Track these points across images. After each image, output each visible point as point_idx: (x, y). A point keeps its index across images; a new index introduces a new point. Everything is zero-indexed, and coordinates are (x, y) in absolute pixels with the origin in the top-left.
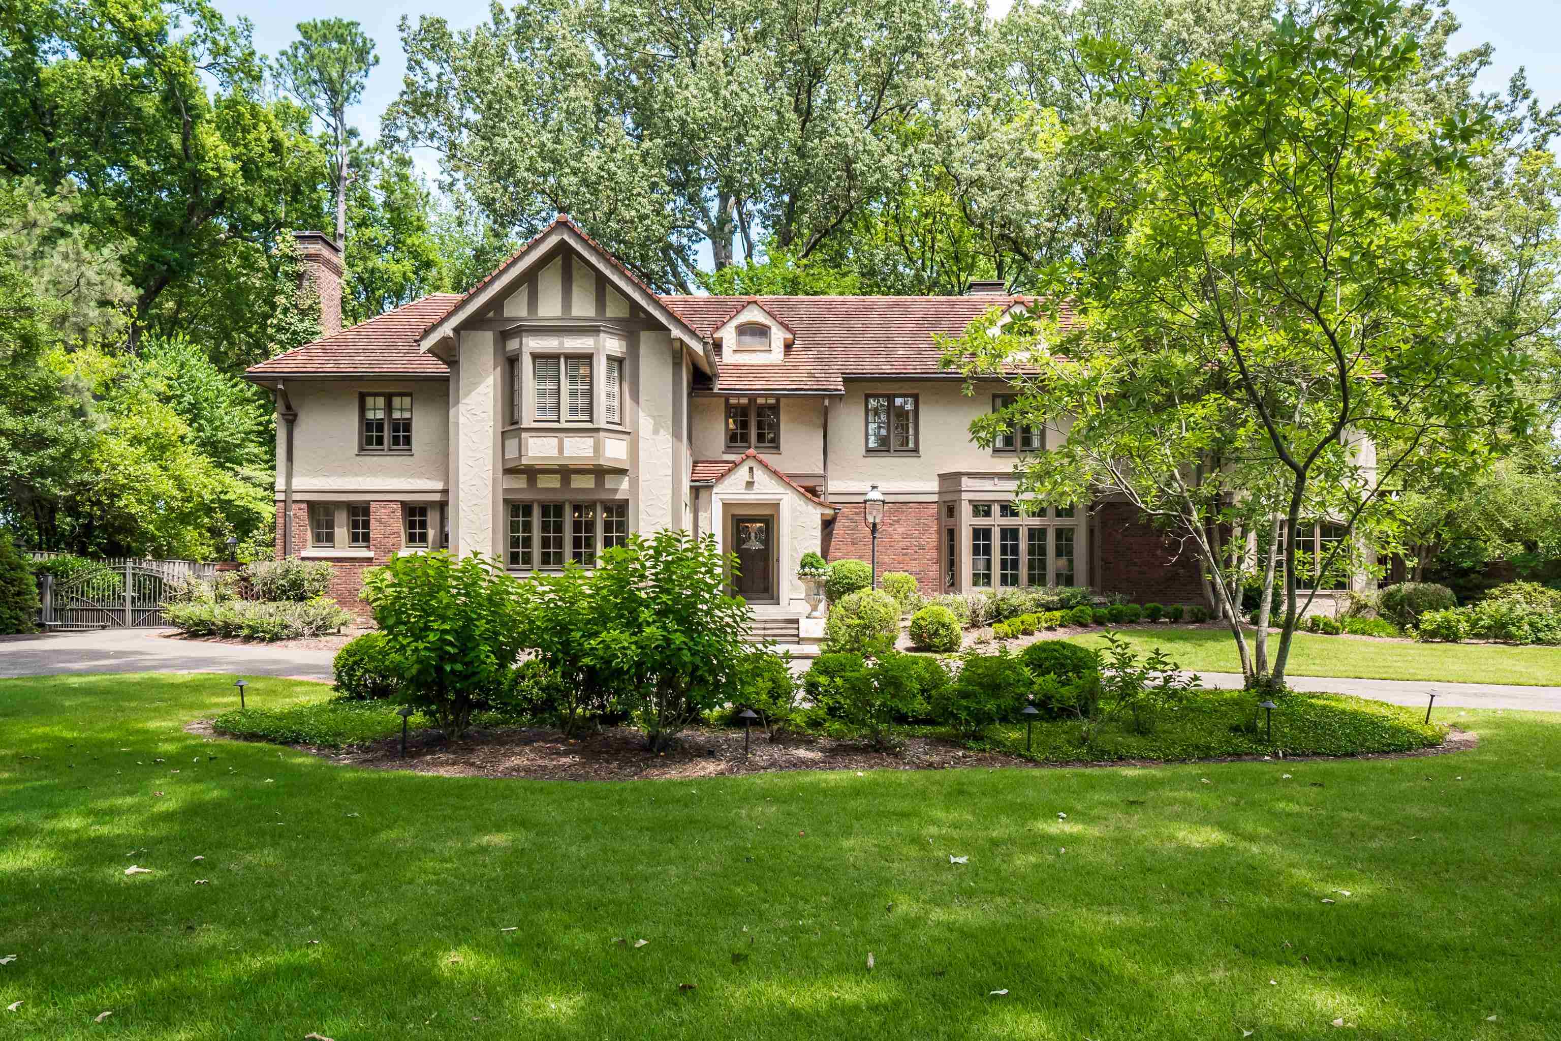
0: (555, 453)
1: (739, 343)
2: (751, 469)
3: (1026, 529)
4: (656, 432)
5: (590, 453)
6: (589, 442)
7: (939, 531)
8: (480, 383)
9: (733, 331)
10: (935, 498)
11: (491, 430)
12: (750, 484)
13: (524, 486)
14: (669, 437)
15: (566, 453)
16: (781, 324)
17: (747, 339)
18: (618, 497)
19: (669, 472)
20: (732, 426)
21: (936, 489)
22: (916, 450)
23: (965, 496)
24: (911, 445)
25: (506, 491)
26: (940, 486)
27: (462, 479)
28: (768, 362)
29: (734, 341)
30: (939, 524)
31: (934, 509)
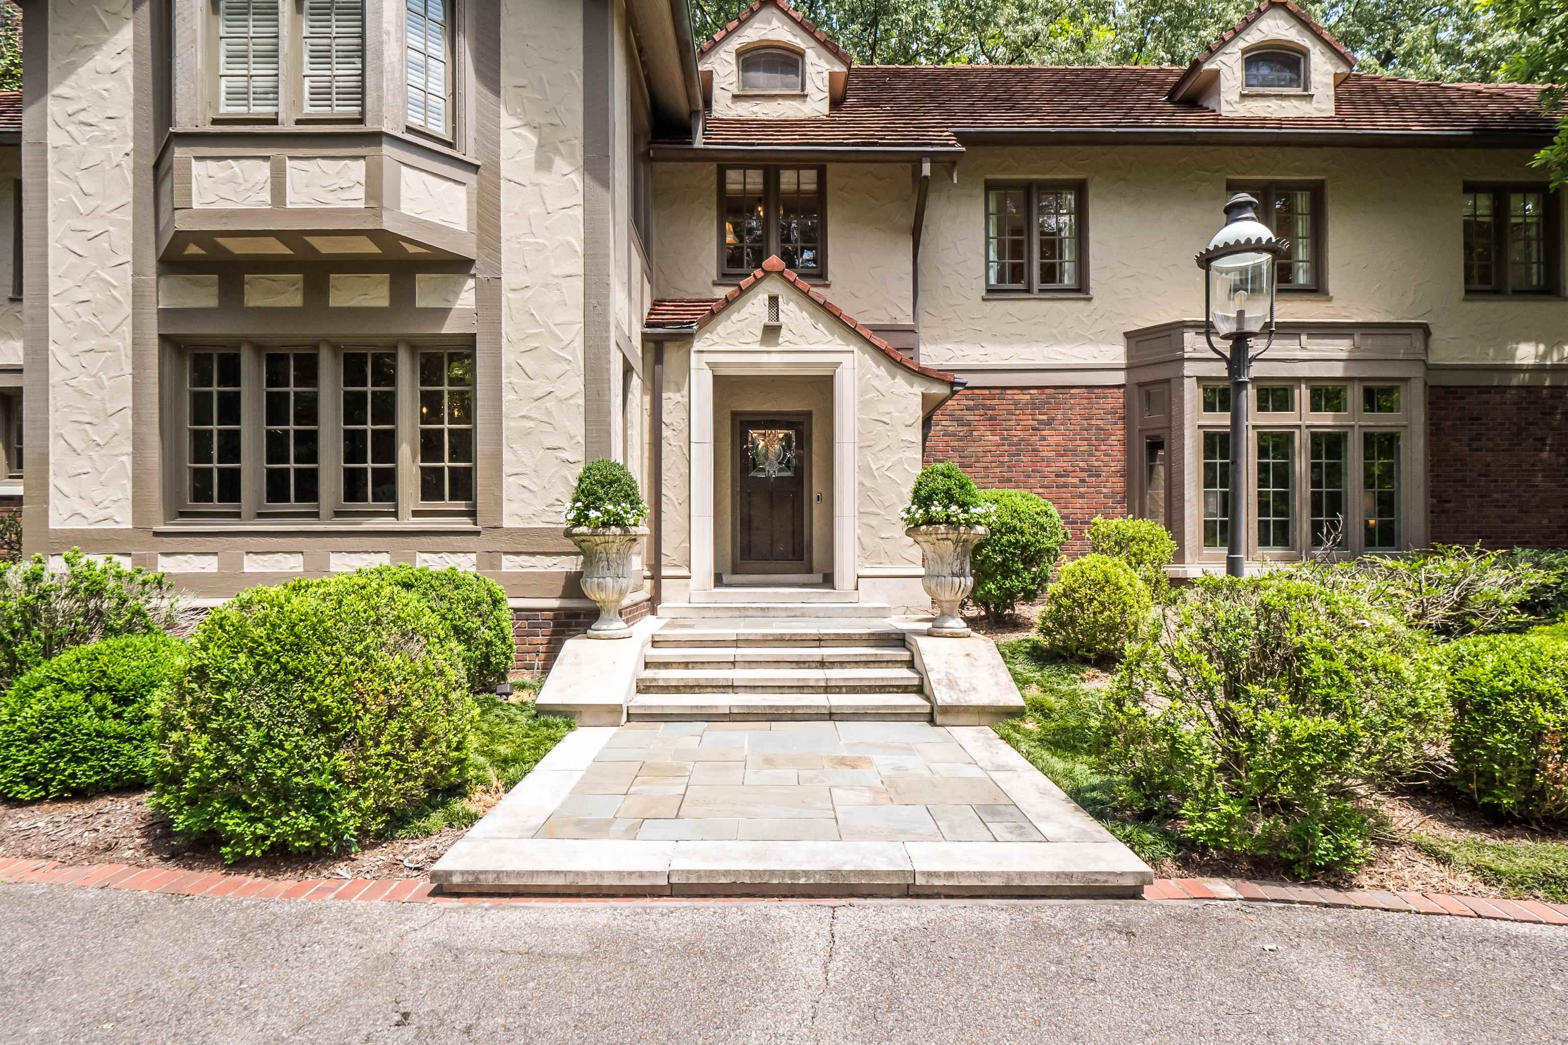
0: (263, 199)
1: (745, 83)
2: (773, 301)
3: (1306, 433)
4: (543, 163)
5: (356, 198)
6: (357, 170)
7: (1128, 443)
8: (98, 45)
9: (732, 58)
10: (1120, 378)
11: (128, 164)
12: (771, 332)
13: (212, 302)
14: (577, 179)
15: (293, 200)
16: (824, 44)
17: (760, 77)
18: (449, 328)
19: (577, 266)
20: (730, 239)
21: (1122, 361)
22: (1081, 288)
23: (1189, 369)
24: (1068, 280)
25: (165, 315)
26: (1129, 356)
27: (54, 287)
28: (801, 116)
29: (734, 78)
30: (1128, 428)
31: (1116, 400)
